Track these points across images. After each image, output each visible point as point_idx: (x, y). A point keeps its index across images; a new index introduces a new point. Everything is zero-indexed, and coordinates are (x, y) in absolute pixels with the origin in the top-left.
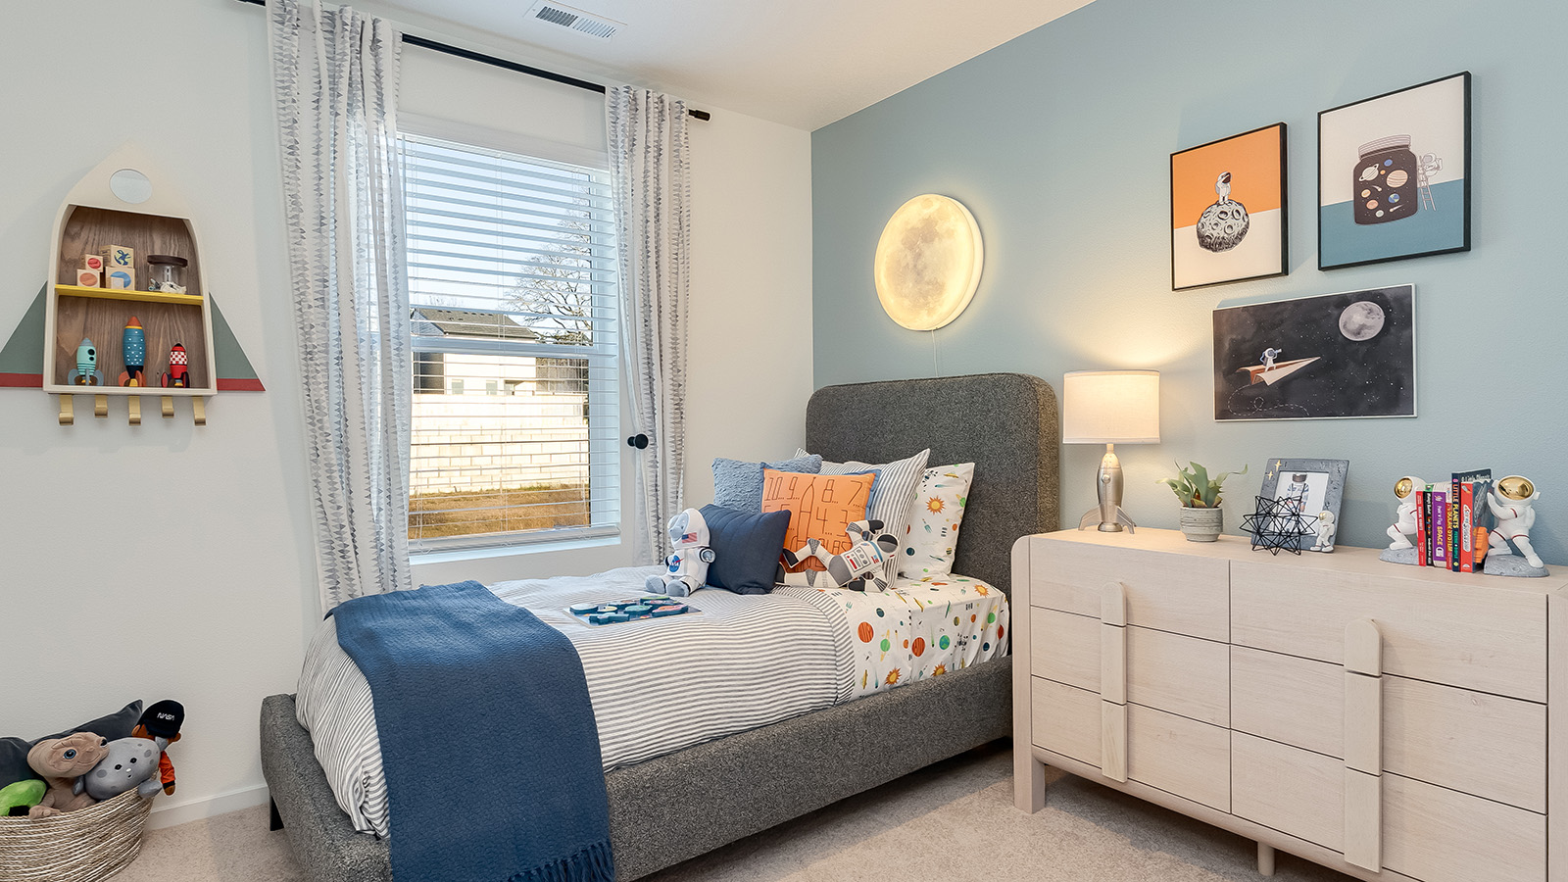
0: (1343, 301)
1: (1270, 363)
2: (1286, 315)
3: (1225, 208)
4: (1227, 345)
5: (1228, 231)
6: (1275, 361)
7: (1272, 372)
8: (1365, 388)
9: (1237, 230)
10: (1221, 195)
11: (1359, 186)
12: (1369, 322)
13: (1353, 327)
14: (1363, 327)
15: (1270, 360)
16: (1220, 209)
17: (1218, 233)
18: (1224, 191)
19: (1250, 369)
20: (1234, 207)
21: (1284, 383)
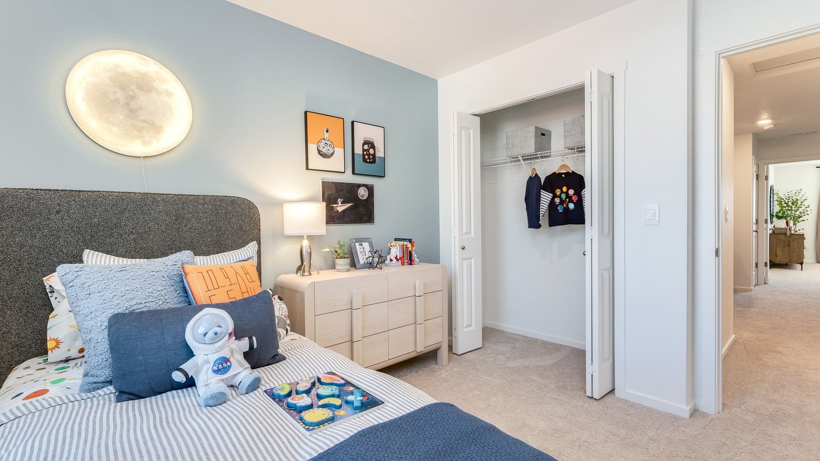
0: (359, 186)
1: (340, 204)
2: (344, 188)
3: (327, 142)
4: (326, 195)
5: (328, 151)
6: (341, 204)
7: (340, 207)
8: (364, 215)
9: (331, 152)
10: (326, 136)
11: (364, 150)
12: (365, 194)
13: (361, 195)
14: (363, 195)
15: (340, 202)
16: (325, 142)
17: (324, 151)
18: (326, 135)
19: (334, 205)
20: (329, 143)
21: (344, 211)
